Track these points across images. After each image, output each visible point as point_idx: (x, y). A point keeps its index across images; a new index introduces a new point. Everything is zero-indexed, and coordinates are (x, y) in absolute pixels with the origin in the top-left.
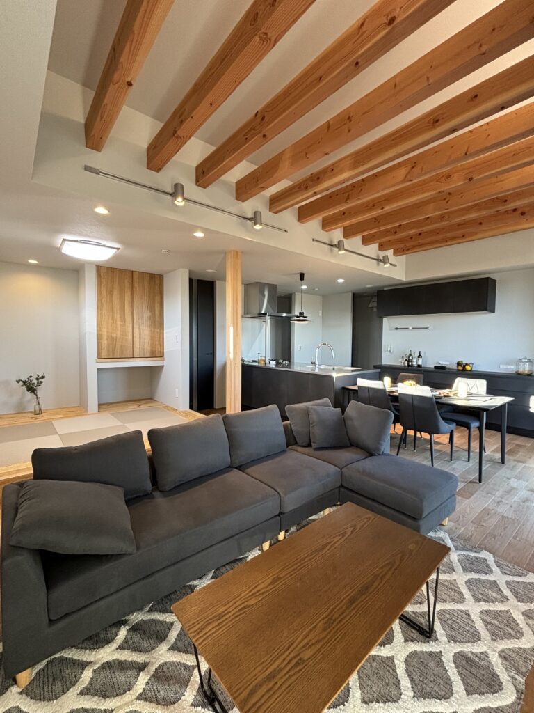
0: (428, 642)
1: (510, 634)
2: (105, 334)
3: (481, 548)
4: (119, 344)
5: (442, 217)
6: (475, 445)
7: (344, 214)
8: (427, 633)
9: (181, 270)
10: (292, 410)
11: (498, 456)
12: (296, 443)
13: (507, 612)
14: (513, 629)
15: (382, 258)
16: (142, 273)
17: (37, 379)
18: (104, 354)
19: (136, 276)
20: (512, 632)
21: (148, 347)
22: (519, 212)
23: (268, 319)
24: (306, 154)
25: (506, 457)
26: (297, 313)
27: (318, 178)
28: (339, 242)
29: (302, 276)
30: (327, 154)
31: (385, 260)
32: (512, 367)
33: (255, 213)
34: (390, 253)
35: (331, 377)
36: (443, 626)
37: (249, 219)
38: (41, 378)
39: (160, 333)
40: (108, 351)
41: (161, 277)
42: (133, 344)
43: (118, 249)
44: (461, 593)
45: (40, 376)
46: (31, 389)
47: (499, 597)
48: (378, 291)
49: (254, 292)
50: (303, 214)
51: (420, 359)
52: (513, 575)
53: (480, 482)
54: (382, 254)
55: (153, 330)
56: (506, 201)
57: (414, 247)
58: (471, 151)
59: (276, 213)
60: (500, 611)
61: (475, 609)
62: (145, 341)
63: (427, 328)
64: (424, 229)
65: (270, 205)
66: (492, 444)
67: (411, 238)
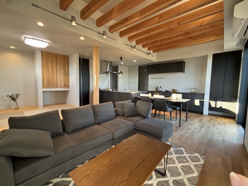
0: (164, 177)
1: (190, 172)
2: (45, 78)
3: (180, 147)
4: (51, 81)
5: (169, 39)
6: (178, 116)
7: (136, 35)
8: (164, 175)
9: (76, 54)
10: (118, 104)
11: (185, 119)
12: (119, 115)
13: (189, 165)
14: (191, 171)
15: (149, 53)
16: (60, 55)
17: (16, 95)
18: (45, 85)
19: (58, 56)
20: (191, 172)
21: (63, 83)
22: (193, 38)
23: (109, 73)
24: (123, 8)
25: (188, 119)
26: (120, 72)
27: (127, 20)
28: (134, 46)
29: (121, 58)
30: (130, 9)
31: (150, 54)
32: (190, 91)
33: (104, 32)
34: (151, 51)
35: (131, 94)
36: (169, 172)
37: (101, 34)
38: (18, 95)
39: (68, 78)
40: (47, 85)
41: (68, 57)
42: (57, 82)
43: (50, 43)
44: (175, 161)
45: (17, 94)
46: (14, 99)
47: (186, 161)
48: (147, 65)
49: (104, 64)
50: (122, 34)
51: (161, 89)
52: (190, 154)
53: (180, 126)
54: (149, 52)
55: (65, 77)
56: (189, 34)
57: (160, 50)
58: (179, 13)
59: (112, 33)
60: (187, 165)
61: (179, 165)
62: (62, 81)
63: (163, 78)
64: (163, 42)
65: (110, 29)
66: (183, 115)
67: (159, 46)
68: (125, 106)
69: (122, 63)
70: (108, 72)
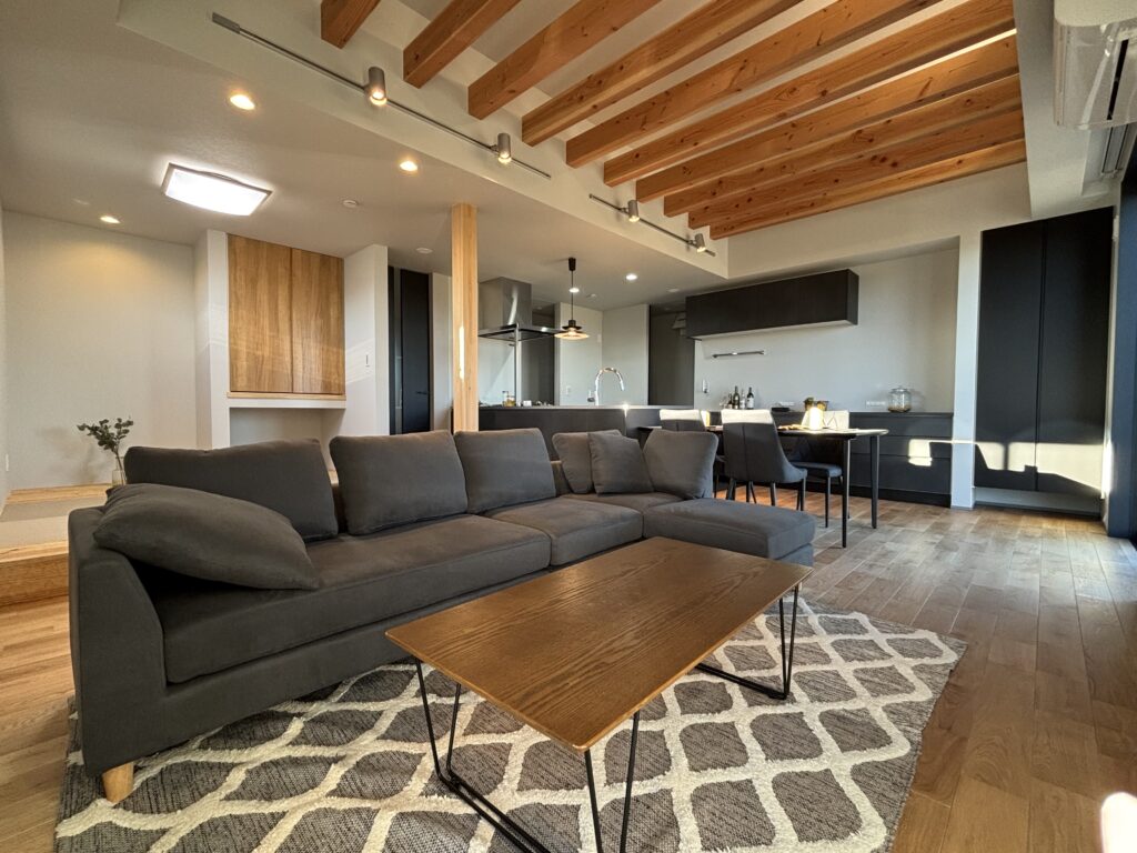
0: (783, 704)
1: (897, 690)
2: (243, 348)
3: (849, 610)
4: (267, 367)
5: (783, 167)
6: (836, 513)
7: (637, 156)
8: (782, 695)
9: (376, 246)
10: (563, 440)
11: (868, 521)
12: (571, 491)
13: (890, 668)
14: (899, 684)
15: (693, 238)
16: (307, 254)
17: (118, 426)
18: (242, 383)
19: (297, 256)
20: (899, 687)
21: (318, 376)
22: (890, 162)
24: (583, 28)
25: (878, 522)
27: (600, 82)
28: (630, 203)
29: (572, 263)
30: (615, 29)
31: (699, 242)
32: (883, 403)
33: (501, 137)
34: (705, 231)
35: (619, 412)
36: (803, 689)
37: (490, 148)
38: (125, 425)
39: (338, 353)
40: (249, 380)
41: (340, 262)
42: (292, 370)
43: (269, 193)
44: (826, 654)
45: (124, 421)
46: (107, 442)
47: (878, 655)
48: (688, 298)
49: (495, 295)
50: (577, 152)
51: (751, 399)
52: (896, 633)
53: (844, 545)
54: (693, 234)
55: (325, 347)
56: (871, 141)
57: (742, 223)
58: (824, 40)
59: (533, 144)
60: (882, 669)
61: (847, 670)
62: (313, 366)
63: (761, 353)
64: (756, 186)
65: (523, 130)
66: (859, 511)
67: (737, 206)
68: (597, 447)
69: (574, 290)
70: (514, 326)
